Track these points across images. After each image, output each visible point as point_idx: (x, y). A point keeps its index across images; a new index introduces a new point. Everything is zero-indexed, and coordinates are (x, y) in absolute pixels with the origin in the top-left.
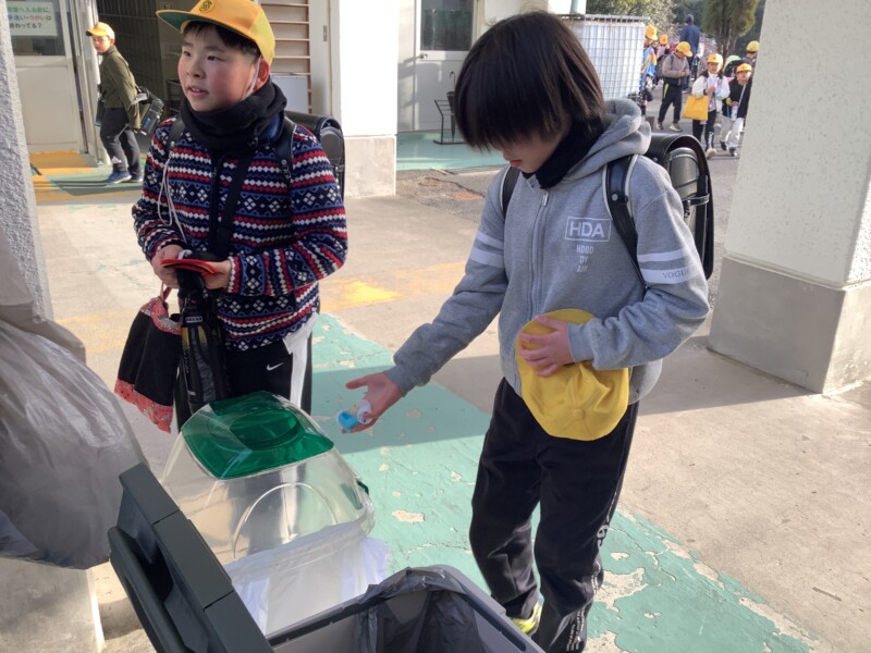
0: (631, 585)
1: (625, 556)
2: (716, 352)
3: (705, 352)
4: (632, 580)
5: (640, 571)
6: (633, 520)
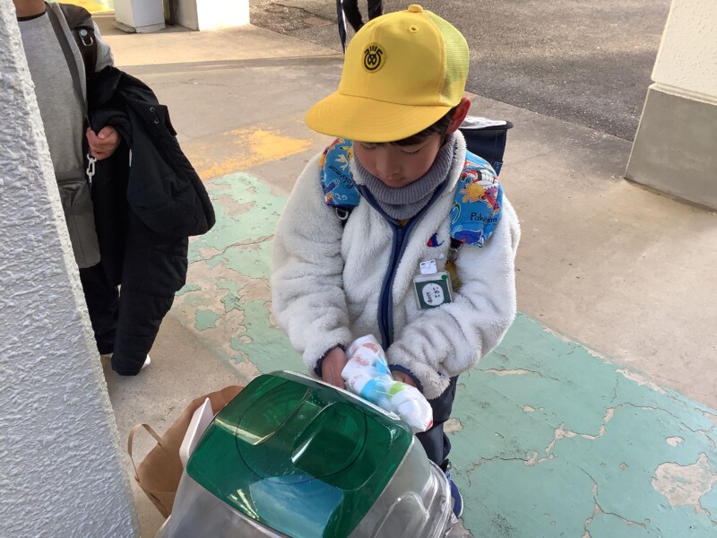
0: (703, 477)
1: (680, 440)
2: (635, 182)
3: (624, 183)
4: (701, 470)
5: (703, 458)
6: (663, 392)
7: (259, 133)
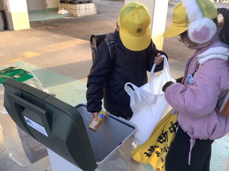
7: (27, 52)
